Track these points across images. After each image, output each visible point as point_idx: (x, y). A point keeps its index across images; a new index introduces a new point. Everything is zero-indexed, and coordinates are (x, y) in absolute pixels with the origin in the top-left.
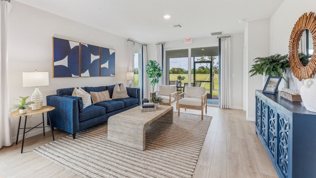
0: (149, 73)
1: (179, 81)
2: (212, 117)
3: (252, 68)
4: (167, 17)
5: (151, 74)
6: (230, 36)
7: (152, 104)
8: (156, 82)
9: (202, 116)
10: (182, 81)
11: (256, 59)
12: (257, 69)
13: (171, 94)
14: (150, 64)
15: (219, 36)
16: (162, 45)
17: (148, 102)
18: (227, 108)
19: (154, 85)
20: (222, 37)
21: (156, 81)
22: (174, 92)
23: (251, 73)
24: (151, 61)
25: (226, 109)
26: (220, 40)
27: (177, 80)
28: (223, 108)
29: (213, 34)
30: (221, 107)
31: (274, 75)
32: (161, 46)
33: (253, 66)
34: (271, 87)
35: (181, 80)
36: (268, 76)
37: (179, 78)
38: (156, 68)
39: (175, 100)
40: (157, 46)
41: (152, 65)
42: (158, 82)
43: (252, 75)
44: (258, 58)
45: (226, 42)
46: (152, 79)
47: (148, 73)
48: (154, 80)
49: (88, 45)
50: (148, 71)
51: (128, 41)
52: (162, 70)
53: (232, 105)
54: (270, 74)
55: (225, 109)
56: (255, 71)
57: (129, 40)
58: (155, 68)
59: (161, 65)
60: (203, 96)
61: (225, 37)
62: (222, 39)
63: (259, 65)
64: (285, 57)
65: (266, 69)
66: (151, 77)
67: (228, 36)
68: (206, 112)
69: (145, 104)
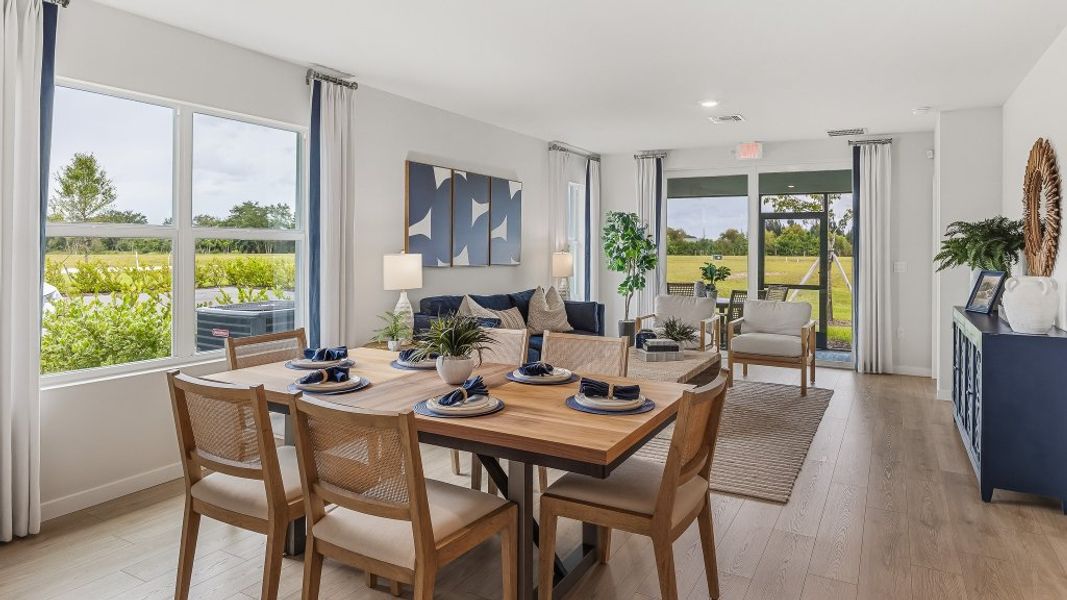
0: (615, 254)
1: (707, 282)
2: (832, 392)
3: (943, 248)
4: (710, 104)
5: (623, 260)
6: (890, 141)
7: (669, 341)
8: (636, 285)
9: (804, 388)
10: (719, 285)
11: (952, 225)
12: (956, 252)
13: (707, 321)
14: (618, 225)
15: (853, 138)
16: (659, 162)
17: (654, 337)
18: (880, 371)
19: (631, 296)
20: (862, 142)
21: (637, 283)
22: (710, 317)
23: (939, 263)
24: (621, 215)
25: (877, 374)
26: (857, 151)
27: (701, 280)
28: (866, 373)
29: (832, 134)
30: (861, 369)
31: (993, 269)
32: (654, 163)
33: (944, 245)
34: (983, 296)
35: (716, 280)
36: (978, 270)
37: (709, 272)
38: (639, 238)
39: (712, 344)
40: (639, 163)
41: (626, 228)
42: (643, 286)
43: (943, 267)
44: (960, 223)
45: (877, 159)
46: (622, 276)
47: (611, 254)
48: (629, 278)
49: (468, 174)
50: (612, 248)
51: (552, 152)
52: (657, 246)
53: (896, 361)
54: (983, 265)
55: (871, 374)
56: (950, 257)
57: (553, 147)
58: (636, 239)
59: (652, 230)
60: (805, 326)
61: (876, 142)
62: (865, 148)
63: (956, 241)
64: (1014, 226)
65: (973, 252)
66: (620, 268)
67: (883, 138)
68: (813, 379)
69: (650, 341)
